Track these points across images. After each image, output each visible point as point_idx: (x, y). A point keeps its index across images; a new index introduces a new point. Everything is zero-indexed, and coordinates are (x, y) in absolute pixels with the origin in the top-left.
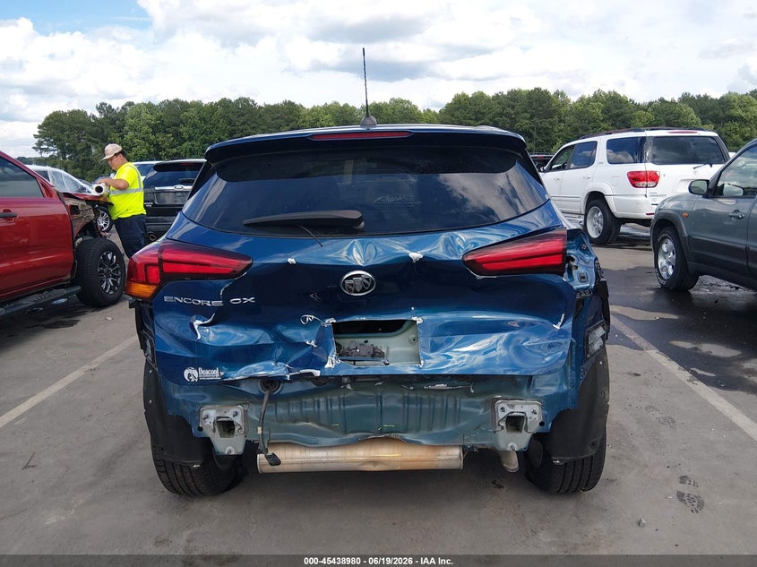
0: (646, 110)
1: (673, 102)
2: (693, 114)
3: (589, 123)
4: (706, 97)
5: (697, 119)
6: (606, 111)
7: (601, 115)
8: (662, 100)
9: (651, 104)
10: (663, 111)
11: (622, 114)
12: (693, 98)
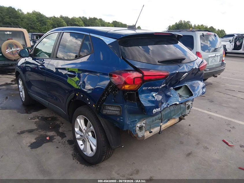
0: (50, 19)
1: (58, 18)
2: (64, 22)
3: (32, 22)
4: (67, 17)
5: (65, 24)
6: (37, 18)
7: (35, 20)
8: (54, 17)
9: (51, 17)
10: (55, 20)
11: (43, 20)
12: (63, 17)
